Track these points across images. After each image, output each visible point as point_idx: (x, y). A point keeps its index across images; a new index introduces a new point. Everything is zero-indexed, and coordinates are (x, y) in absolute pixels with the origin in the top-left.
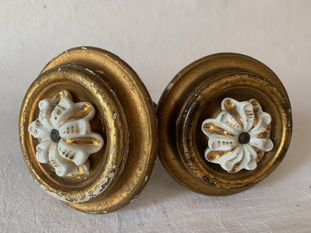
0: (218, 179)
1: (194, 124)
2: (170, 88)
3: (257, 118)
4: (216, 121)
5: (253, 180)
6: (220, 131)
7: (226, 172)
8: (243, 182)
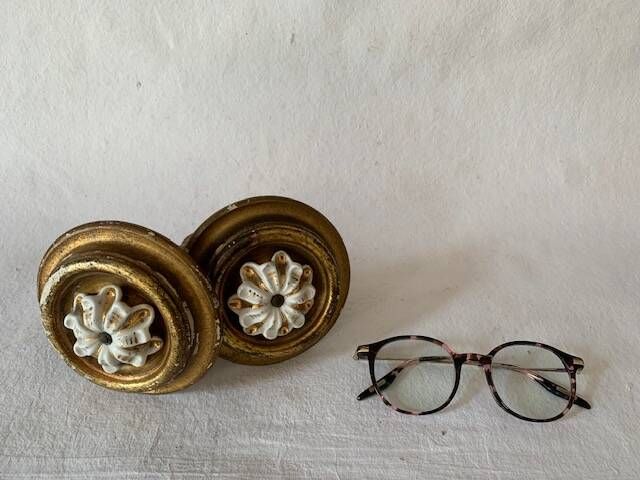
1: (235, 259)
2: (231, 209)
3: (299, 288)
4: (260, 269)
6: (255, 281)
7: (241, 328)
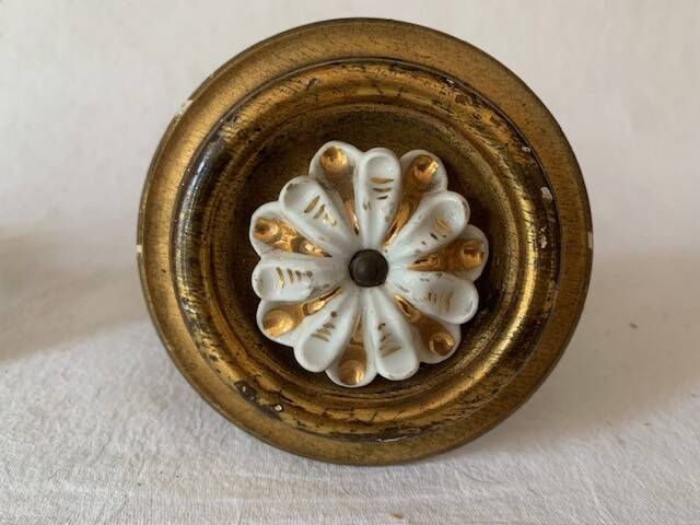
0: (289, 396)
5: (416, 417)
8: (377, 419)
